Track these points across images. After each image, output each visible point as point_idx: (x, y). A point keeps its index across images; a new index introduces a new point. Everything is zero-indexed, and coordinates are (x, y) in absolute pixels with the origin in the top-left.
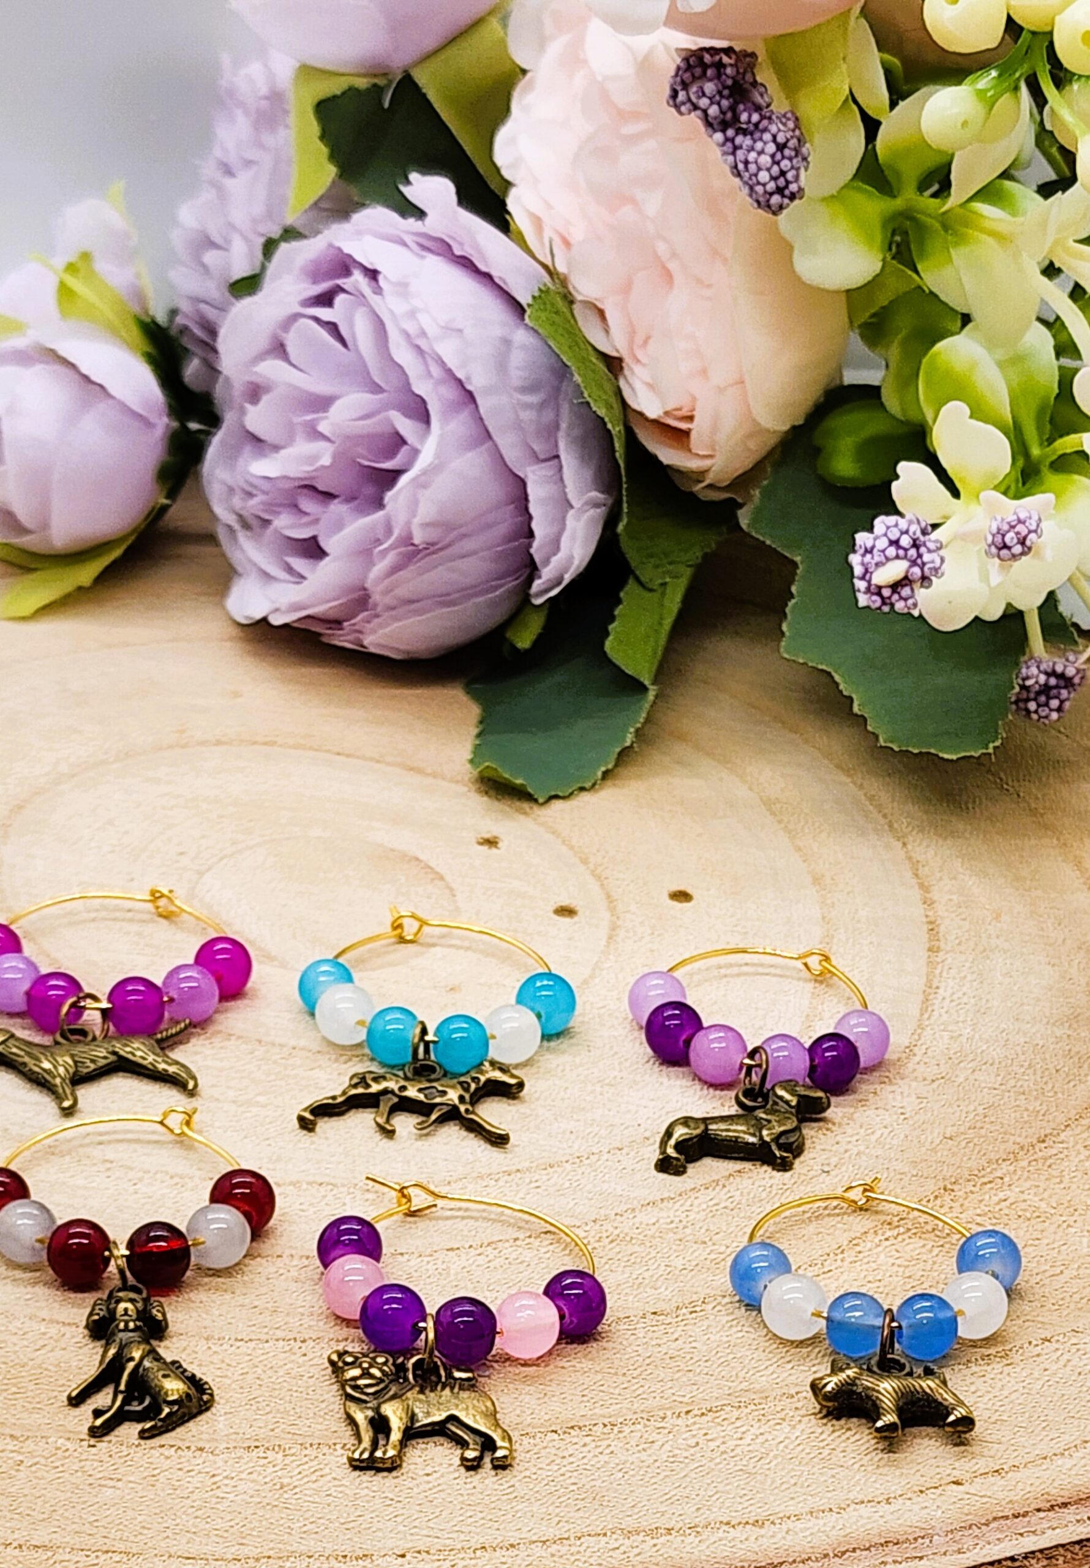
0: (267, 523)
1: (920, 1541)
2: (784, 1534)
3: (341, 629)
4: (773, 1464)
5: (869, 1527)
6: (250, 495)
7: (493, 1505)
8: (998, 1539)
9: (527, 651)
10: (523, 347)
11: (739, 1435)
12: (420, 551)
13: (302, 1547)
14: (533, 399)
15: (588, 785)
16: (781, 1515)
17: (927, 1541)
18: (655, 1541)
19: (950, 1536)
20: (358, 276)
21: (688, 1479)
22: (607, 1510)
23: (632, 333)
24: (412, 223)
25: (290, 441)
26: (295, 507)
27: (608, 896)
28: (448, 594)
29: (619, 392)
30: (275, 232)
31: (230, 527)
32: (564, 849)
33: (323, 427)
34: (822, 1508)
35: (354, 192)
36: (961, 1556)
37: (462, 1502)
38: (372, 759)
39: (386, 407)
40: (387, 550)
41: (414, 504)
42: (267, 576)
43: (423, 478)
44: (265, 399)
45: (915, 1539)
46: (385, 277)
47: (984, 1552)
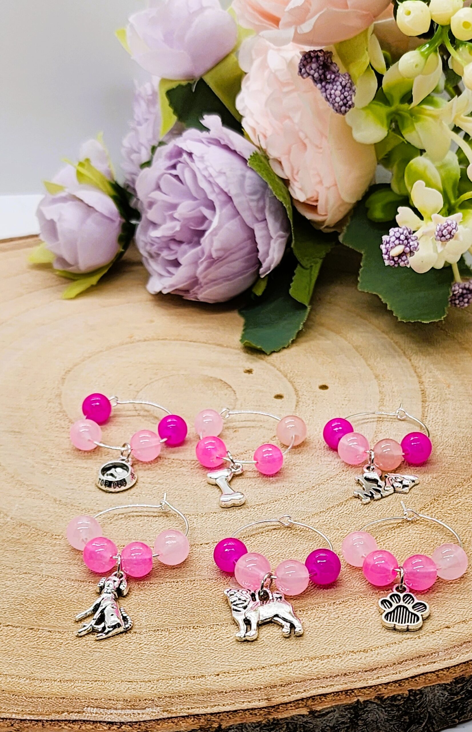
0: (158, 255)
1: (434, 654)
2: (376, 655)
3: (190, 293)
4: (370, 623)
5: (412, 649)
6: (152, 245)
7: (255, 650)
8: (467, 652)
9: (260, 297)
10: (250, 178)
11: (356, 612)
12: (216, 261)
13: (176, 674)
14: (255, 197)
15: (286, 346)
16: (375, 647)
17: (437, 654)
18: (323, 662)
19: (446, 652)
20: (185, 156)
21: (335, 633)
22: (302, 649)
23: (292, 170)
24: (205, 134)
25: (164, 221)
26: (169, 248)
27: (295, 389)
28: (228, 276)
29: (289, 193)
30: (156, 143)
31: (146, 258)
32: (278, 372)
33: (176, 215)
34: (392, 642)
35: (184, 125)
36: (451, 660)
37: (242, 649)
38: (204, 342)
39: (199, 206)
40: (202, 262)
41: (212, 242)
42: (161, 276)
43: (214, 232)
44: (154, 207)
45: (432, 654)
46: (196, 155)
47: (461, 658)
